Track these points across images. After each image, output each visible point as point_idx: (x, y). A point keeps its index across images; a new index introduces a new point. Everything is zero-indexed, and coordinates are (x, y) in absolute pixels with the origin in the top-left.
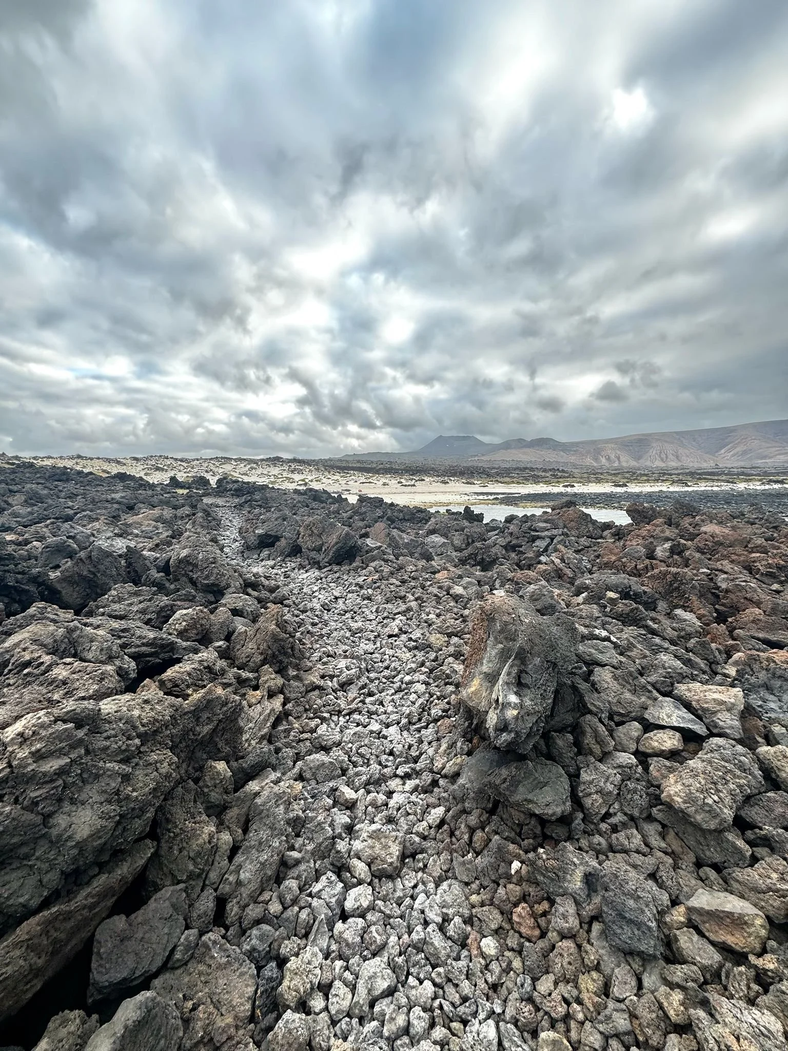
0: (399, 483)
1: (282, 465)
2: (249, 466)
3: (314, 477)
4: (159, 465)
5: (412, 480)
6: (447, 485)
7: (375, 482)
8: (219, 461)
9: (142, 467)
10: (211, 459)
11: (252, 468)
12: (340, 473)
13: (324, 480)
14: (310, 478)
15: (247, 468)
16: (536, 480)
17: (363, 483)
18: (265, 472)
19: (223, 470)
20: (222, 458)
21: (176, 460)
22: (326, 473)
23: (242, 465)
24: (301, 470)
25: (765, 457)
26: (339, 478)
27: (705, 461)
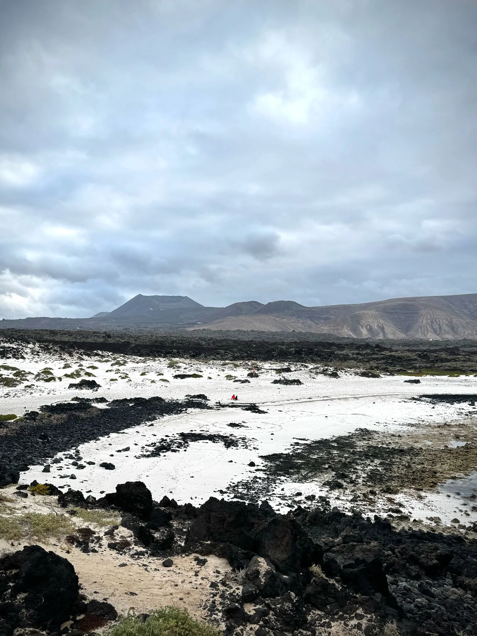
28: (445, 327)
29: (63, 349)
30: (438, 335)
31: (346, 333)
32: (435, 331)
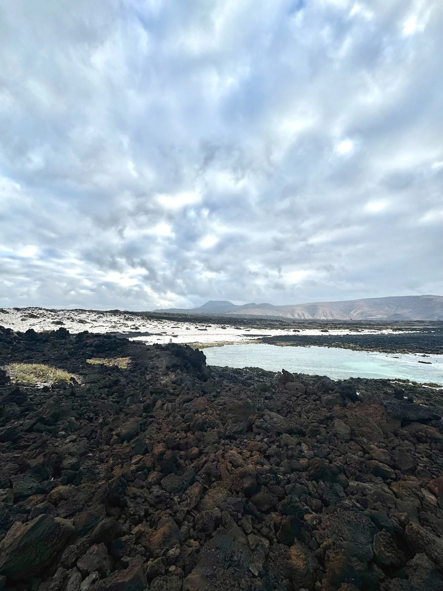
0: (196, 328)
1: (120, 315)
2: (98, 316)
3: (141, 323)
4: (34, 314)
5: (203, 326)
6: (225, 330)
7: (181, 327)
8: (77, 312)
9: (21, 315)
10: (72, 310)
11: (100, 317)
12: (157, 321)
13: (148, 326)
14: (139, 324)
15: (96, 317)
16: (272, 327)
17: (173, 328)
18: (109, 320)
19: (79, 318)
20: (80, 310)
21: (47, 310)
22: (148, 321)
23: (93, 315)
24: (133, 319)
25: (371, 316)
26: (157, 324)
27: (345, 317)
28: (328, 314)
29: (148, 319)
30: (326, 317)
31: (289, 316)
32: (325, 316)
